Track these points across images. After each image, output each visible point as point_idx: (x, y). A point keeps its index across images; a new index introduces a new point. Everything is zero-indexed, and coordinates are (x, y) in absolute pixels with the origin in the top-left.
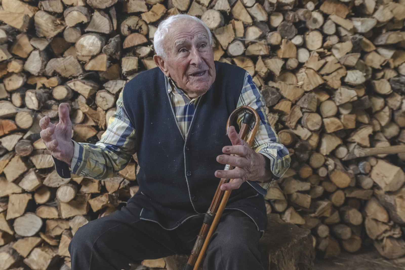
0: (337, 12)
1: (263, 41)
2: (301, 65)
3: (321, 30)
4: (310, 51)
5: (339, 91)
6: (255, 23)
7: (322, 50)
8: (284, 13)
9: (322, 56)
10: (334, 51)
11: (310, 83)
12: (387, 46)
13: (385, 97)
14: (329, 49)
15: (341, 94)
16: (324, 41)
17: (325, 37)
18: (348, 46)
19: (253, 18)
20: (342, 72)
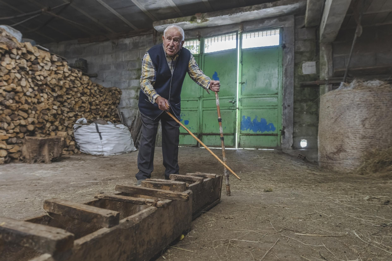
0: (49, 90)
1: (33, 93)
2: (42, 102)
3: (47, 93)
4: (44, 98)
5: (52, 110)
6: (31, 87)
7: (48, 99)
8: (38, 86)
9: (48, 100)
10: (50, 100)
11: (45, 107)
12: (59, 101)
13: (59, 115)
14: (49, 98)
15: (52, 111)
16: (48, 96)
17: (48, 95)
18: (52, 99)
19: (30, 85)
20: (52, 105)
